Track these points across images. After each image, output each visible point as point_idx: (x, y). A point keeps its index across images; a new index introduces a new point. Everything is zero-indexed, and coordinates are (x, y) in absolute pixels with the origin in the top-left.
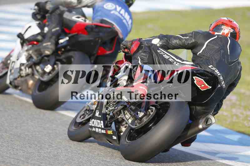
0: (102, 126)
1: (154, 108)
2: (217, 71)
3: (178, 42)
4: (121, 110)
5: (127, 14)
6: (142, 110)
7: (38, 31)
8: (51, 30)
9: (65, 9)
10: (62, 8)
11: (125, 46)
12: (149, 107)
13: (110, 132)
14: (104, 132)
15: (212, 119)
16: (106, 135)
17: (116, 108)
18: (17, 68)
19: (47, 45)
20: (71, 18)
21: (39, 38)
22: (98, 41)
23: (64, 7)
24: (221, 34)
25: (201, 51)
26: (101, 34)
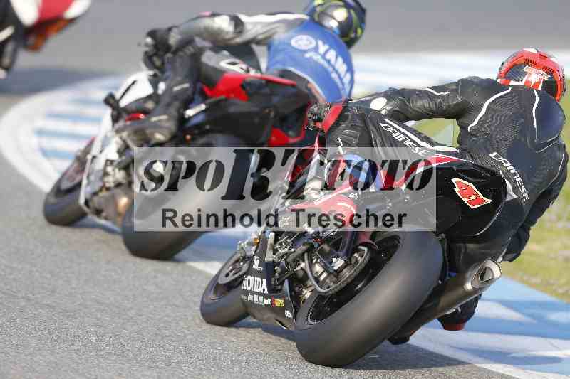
0: (264, 290)
1: (366, 249)
2: (509, 164)
3: (426, 105)
4: (303, 253)
5: (340, 60)
6: (341, 254)
7: (148, 90)
8: (172, 88)
9: (207, 44)
10: (199, 42)
11: (315, 115)
12: (357, 247)
13: (279, 303)
14: (268, 302)
15: (493, 269)
16: (272, 308)
17: (293, 250)
18: (98, 171)
19: (160, 121)
20: (218, 64)
21: (150, 105)
22: (269, 114)
23: (204, 39)
24: (522, 83)
25: (475, 122)
26: (275, 100)
